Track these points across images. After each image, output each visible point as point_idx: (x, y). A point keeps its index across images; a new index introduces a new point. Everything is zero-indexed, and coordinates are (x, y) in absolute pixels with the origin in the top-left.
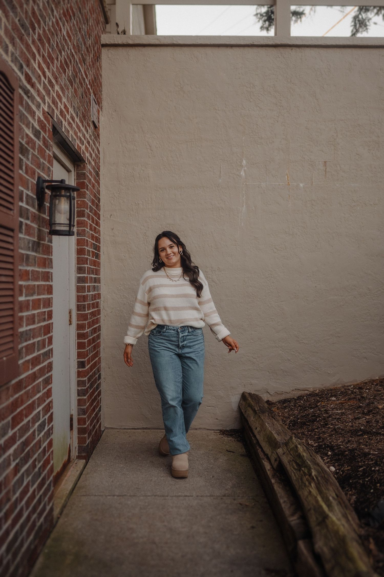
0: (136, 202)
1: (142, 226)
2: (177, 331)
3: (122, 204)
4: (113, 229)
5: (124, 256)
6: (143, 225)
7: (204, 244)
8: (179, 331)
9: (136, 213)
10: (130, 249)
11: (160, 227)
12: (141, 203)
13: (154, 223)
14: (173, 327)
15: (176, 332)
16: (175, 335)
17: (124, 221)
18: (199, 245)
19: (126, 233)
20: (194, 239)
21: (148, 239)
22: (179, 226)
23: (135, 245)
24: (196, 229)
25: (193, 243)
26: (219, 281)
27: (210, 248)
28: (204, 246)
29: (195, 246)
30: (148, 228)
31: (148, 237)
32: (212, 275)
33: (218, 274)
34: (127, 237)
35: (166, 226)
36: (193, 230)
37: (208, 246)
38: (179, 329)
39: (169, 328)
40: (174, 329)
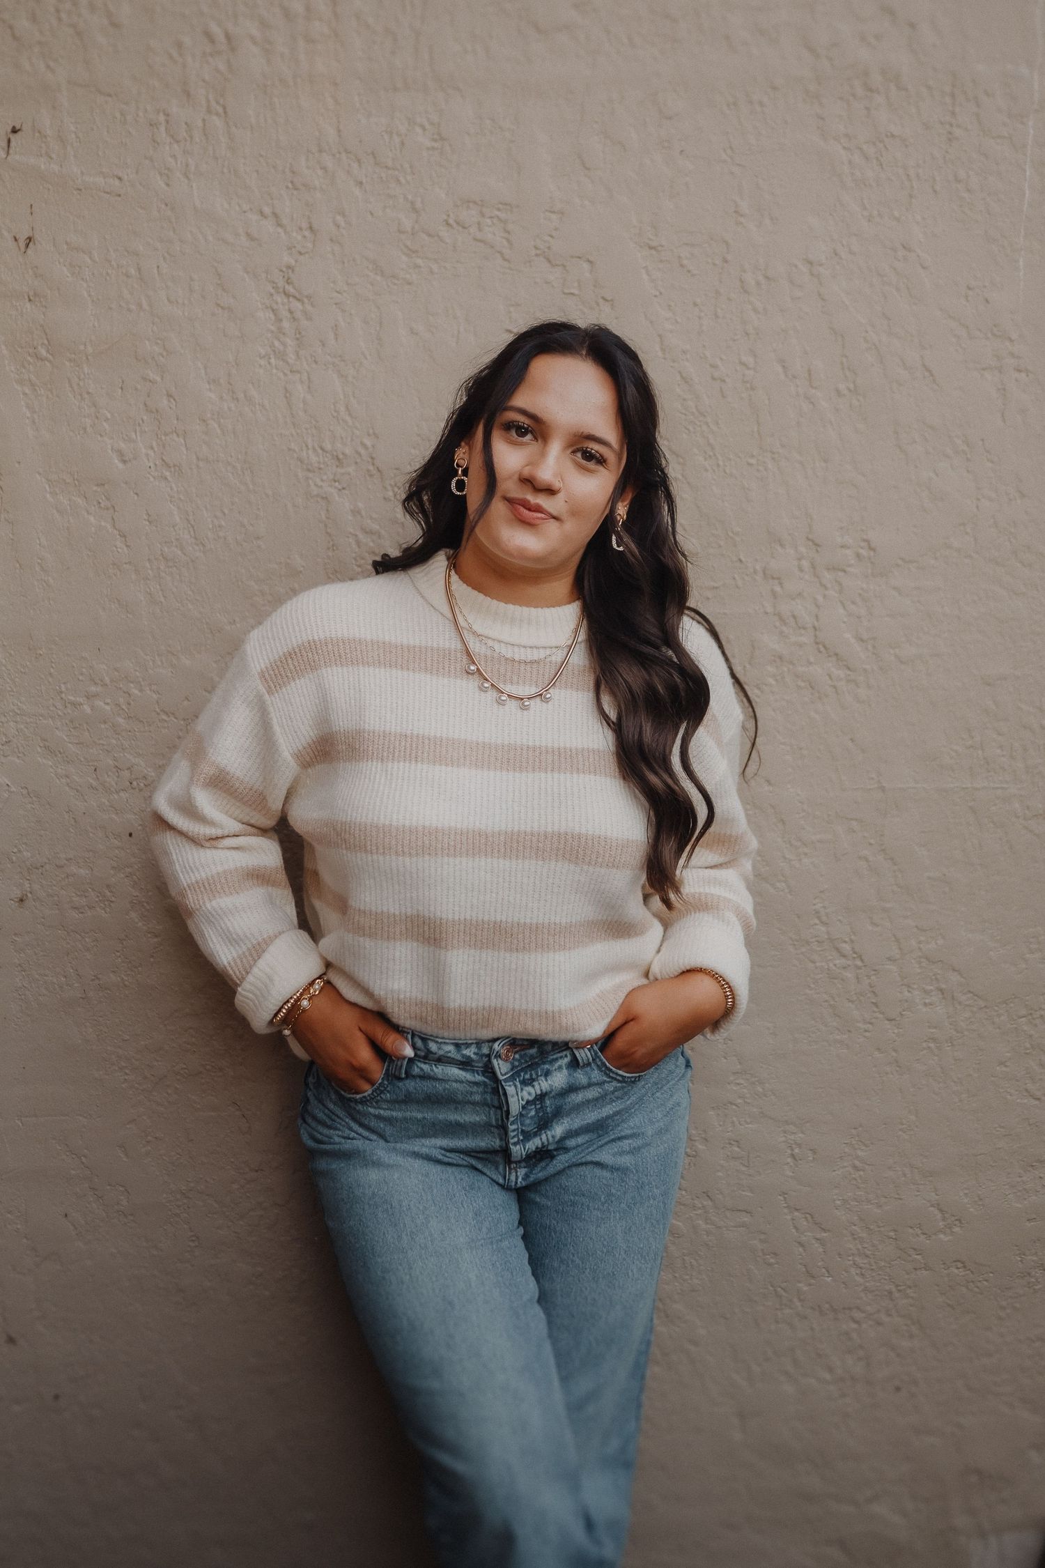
0: (216, 30)
1: (262, 213)
2: (489, 1070)
3: (100, 39)
4: (30, 239)
5: (120, 454)
6: (267, 210)
7: (750, 360)
8: (502, 1068)
9: (209, 111)
10: (169, 396)
11: (408, 224)
12: (255, 32)
13: (357, 191)
14: (457, 1045)
16: (477, 1098)
17: (120, 179)
18: (712, 366)
19: (132, 271)
20: (677, 322)
21: (309, 319)
22: (554, 216)
23: (205, 368)
24: (686, 244)
25: (663, 350)
26: (870, 647)
27: (797, 386)
28: (752, 372)
29: (684, 375)
30: (307, 233)
31: (309, 307)
32: (820, 598)
33: (860, 595)
34: (140, 305)
35: (452, 215)
36: (662, 246)
37: (786, 376)
38: (500, 1062)
39: (432, 1053)
40: (463, 1056)
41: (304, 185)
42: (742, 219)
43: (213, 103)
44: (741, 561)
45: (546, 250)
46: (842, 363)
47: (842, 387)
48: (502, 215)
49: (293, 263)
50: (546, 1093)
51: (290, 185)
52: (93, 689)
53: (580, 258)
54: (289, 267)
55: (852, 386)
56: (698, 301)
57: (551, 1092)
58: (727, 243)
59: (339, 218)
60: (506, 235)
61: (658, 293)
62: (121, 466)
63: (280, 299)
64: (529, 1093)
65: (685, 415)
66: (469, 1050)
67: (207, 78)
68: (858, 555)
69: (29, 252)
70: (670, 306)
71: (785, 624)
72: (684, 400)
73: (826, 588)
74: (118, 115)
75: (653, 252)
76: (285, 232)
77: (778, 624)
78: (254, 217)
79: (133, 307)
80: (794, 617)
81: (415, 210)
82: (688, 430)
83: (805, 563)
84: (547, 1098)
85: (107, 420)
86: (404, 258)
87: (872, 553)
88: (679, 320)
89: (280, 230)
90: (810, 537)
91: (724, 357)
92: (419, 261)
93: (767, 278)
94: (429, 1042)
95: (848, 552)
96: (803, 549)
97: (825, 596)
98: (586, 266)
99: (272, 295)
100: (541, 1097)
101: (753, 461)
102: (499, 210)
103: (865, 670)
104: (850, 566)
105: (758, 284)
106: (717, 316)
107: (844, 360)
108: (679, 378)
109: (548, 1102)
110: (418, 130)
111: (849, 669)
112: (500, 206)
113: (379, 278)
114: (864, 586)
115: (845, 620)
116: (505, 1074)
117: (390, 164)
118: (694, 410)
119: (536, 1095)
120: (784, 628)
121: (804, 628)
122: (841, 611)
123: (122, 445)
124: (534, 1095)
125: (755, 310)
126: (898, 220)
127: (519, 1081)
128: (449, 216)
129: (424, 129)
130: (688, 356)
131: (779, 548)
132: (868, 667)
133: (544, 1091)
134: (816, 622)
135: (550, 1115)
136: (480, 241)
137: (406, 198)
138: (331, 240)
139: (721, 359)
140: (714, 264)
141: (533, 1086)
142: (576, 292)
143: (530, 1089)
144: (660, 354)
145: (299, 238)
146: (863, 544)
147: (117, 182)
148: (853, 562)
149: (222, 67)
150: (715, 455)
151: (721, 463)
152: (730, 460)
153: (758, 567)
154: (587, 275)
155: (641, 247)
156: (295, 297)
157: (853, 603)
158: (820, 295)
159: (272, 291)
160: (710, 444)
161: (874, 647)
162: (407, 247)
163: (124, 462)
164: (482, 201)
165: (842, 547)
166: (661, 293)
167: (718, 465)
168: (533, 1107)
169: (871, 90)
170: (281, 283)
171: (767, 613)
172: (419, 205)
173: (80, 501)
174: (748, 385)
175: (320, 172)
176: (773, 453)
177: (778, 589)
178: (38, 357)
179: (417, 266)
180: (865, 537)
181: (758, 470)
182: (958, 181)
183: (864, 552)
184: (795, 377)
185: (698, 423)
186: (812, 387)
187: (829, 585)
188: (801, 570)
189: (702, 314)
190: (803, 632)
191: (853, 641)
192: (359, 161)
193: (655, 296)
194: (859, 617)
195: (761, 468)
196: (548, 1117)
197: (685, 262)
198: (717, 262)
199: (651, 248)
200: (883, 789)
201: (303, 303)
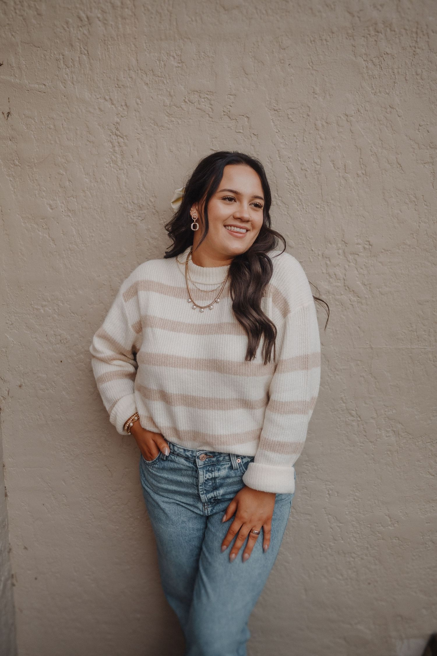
0: (83, 15)
1: (105, 99)
2: (194, 462)
3: (34, 21)
4: (9, 113)
5: (50, 206)
6: (107, 97)
7: (318, 161)
8: (199, 463)
9: (81, 53)
10: (69, 181)
11: (168, 102)
12: (99, 15)
13: (145, 88)
14: (185, 450)
15: (191, 465)
17: (44, 85)
18: (301, 164)
19: (52, 127)
20: (286, 144)
21: (126, 146)
22: (231, 97)
23: (84, 168)
24: (291, 108)
25: (280, 157)
26: (368, 288)
27: (339, 172)
28: (319, 166)
29: (289, 168)
30: (125, 108)
31: (126, 141)
32: (347, 267)
33: (365, 265)
34: (56, 142)
35: (187, 98)
36: (280, 109)
37: (335, 168)
38: (199, 460)
39: (175, 451)
40: (186, 455)
41: (123, 86)
42: (316, 96)
43: (83, 49)
44: (312, 250)
45: (228, 113)
46: (360, 162)
47: (359, 172)
48: (209, 97)
49: (119, 121)
50: (217, 478)
51: (117, 86)
52: (44, 303)
53: (243, 116)
54: (117, 123)
55: (364, 172)
56: (296, 134)
57: (219, 477)
58: (309, 107)
59: (138, 100)
60: (211, 106)
61: (277, 131)
62: (51, 211)
63: (114, 137)
64: (209, 475)
65: (289, 186)
66: (188, 453)
67: (80, 38)
68: (364, 248)
69: (9, 118)
70: (283, 137)
71: (331, 278)
72: (289, 179)
73: (350, 262)
74: (43, 56)
75: (276, 112)
76: (115, 107)
77: (328, 277)
78: (102, 101)
79: (52, 142)
80: (335, 274)
81: (170, 95)
82: (290, 193)
83: (340, 251)
84: (217, 479)
85: (44, 191)
86: (166, 118)
87: (371, 247)
88: (287, 143)
89: (113, 106)
90: (343, 240)
91: (307, 160)
92: (173, 119)
93: (327, 123)
94: (175, 446)
95: (360, 246)
96: (340, 245)
97: (349, 266)
98: (246, 119)
99: (110, 135)
100: (215, 478)
101: (319, 206)
102: (207, 94)
103: (366, 298)
104: (361, 252)
105: (323, 125)
106: (304, 141)
107: (361, 160)
108: (286, 169)
109: (218, 481)
110: (172, 58)
111: (359, 297)
112: (208, 93)
113: (156, 127)
114: (367, 261)
115: (358, 276)
116: (200, 466)
117: (160, 75)
118: (293, 184)
119: (212, 478)
120: (331, 280)
121: (339, 279)
122: (356, 272)
123: (51, 202)
124: (211, 477)
125: (321, 138)
126: (388, 94)
127: (206, 470)
128: (185, 98)
129: (174, 58)
130: (291, 160)
131: (329, 245)
132: (367, 296)
133: (216, 476)
134: (345, 277)
135: (218, 486)
136: (199, 109)
137: (167, 90)
138: (135, 110)
139: (305, 161)
140: (303, 117)
141: (212, 474)
142: (241, 131)
143: (210, 474)
144: (278, 159)
145: (121, 110)
146: (367, 243)
147: (44, 87)
148: (361, 251)
149: (86, 32)
150: (302, 204)
151: (305, 207)
152: (309, 206)
153: (320, 253)
154: (247, 123)
155: (270, 110)
156: (120, 136)
157: (362, 269)
158: (351, 130)
159: (111, 134)
160: (299, 199)
161: (370, 288)
162: (167, 112)
163: (52, 209)
164: (200, 91)
165: (357, 244)
166: (279, 131)
167: (303, 208)
168: (211, 481)
169: (378, 32)
170: (114, 130)
171: (323, 273)
172: (172, 93)
173: (35, 226)
174: (318, 172)
175: (129, 79)
176: (328, 203)
177: (328, 262)
178: (15, 165)
179: (172, 121)
180: (368, 240)
181: (321, 210)
182: (417, 74)
183: (367, 246)
184: (338, 168)
185: (295, 190)
186: (346, 173)
187: (351, 261)
188: (339, 254)
189: (298, 140)
190: (339, 281)
191: (360, 285)
192: (146, 74)
193: (277, 132)
194: (364, 275)
195: (322, 209)
196: (217, 486)
197: (290, 116)
198: (304, 116)
199: (274, 110)
200: (372, 348)
201: (124, 139)
